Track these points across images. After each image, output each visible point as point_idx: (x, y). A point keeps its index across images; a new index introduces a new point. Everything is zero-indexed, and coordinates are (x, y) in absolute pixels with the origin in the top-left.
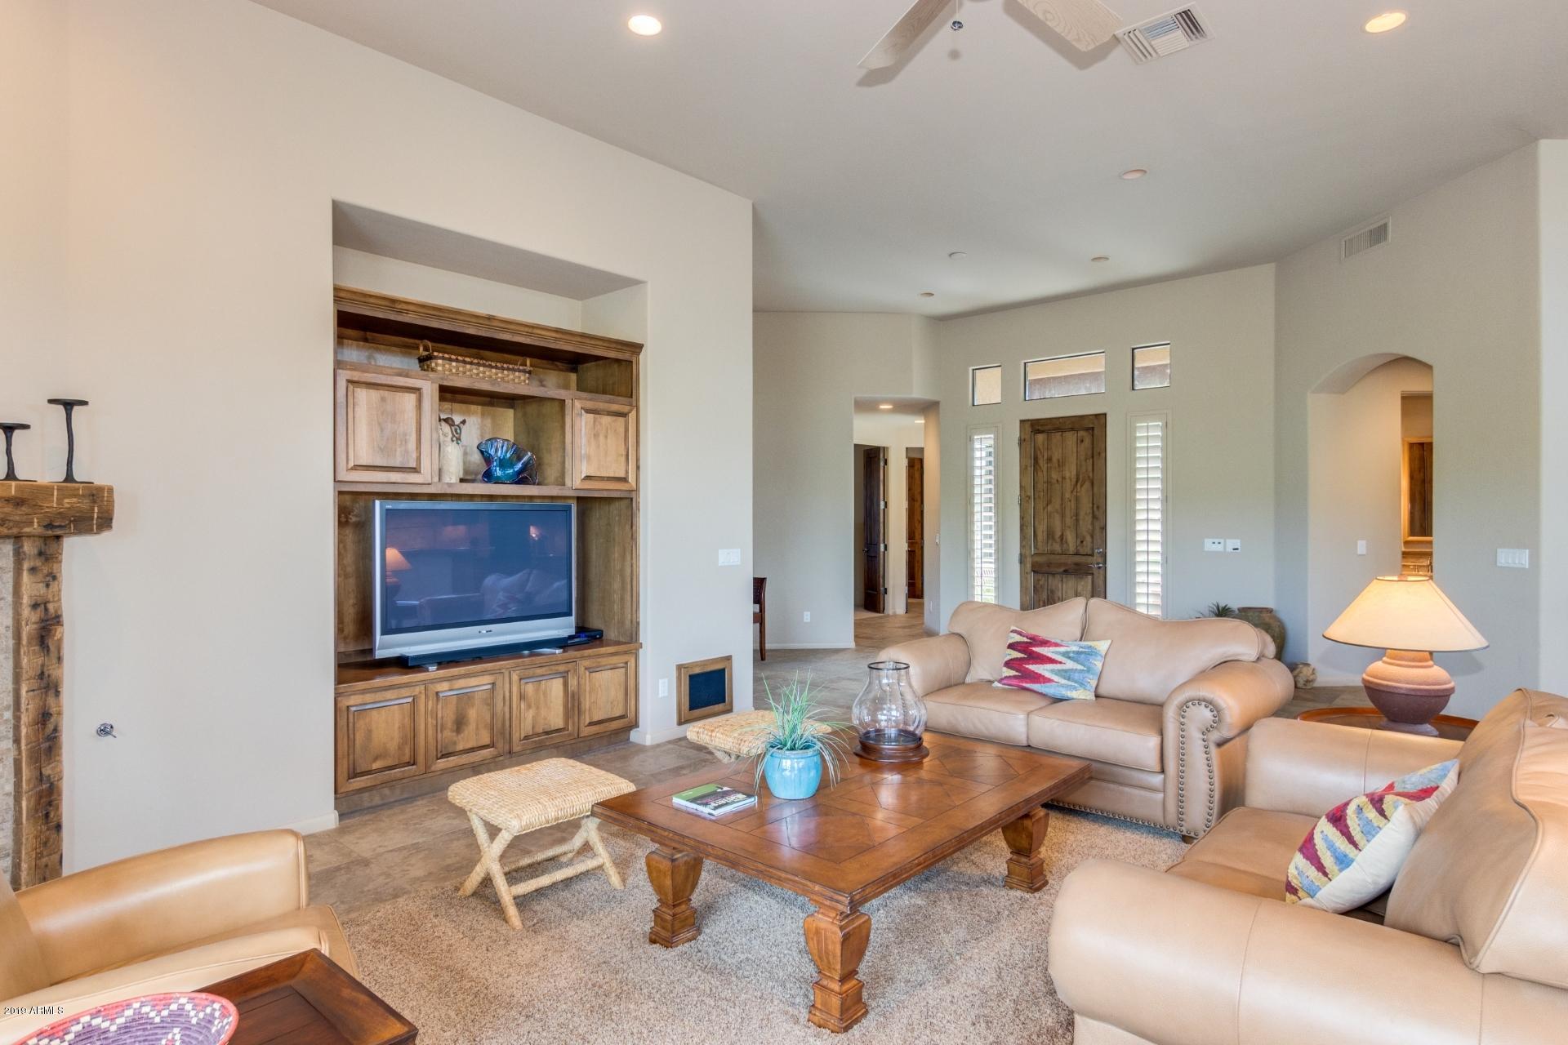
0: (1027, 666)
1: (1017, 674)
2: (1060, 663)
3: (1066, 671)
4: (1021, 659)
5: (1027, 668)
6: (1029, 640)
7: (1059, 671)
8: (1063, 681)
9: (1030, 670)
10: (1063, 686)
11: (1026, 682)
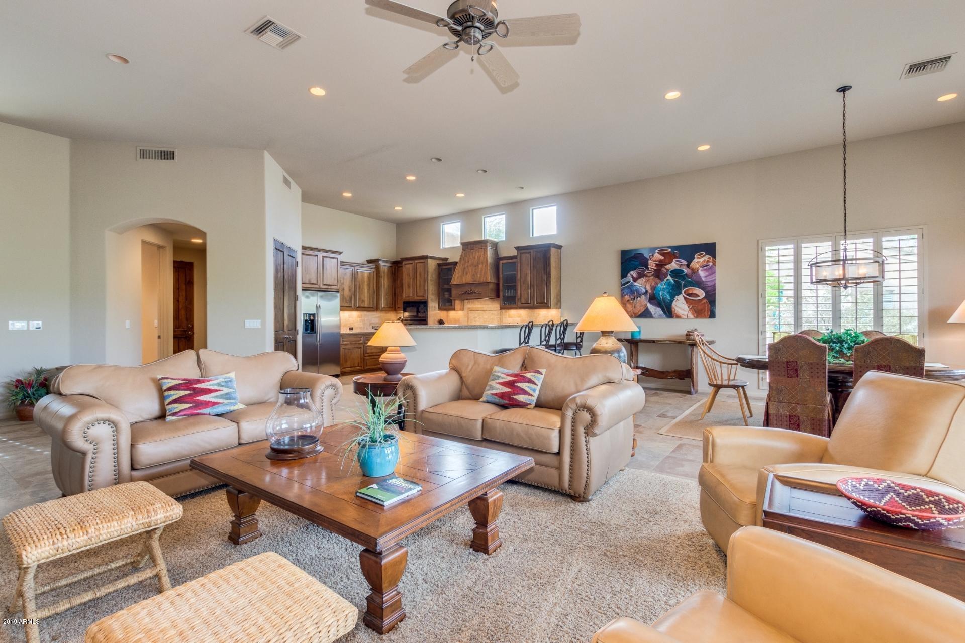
0: (197, 398)
1: (192, 405)
2: (219, 390)
3: (226, 394)
4: (189, 395)
5: (198, 400)
6: (185, 382)
7: (221, 395)
8: (226, 401)
9: (200, 400)
10: (227, 404)
11: (200, 409)
